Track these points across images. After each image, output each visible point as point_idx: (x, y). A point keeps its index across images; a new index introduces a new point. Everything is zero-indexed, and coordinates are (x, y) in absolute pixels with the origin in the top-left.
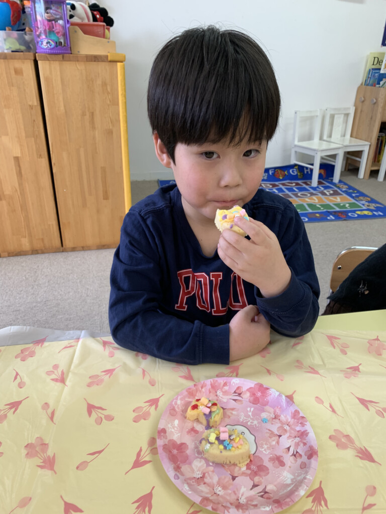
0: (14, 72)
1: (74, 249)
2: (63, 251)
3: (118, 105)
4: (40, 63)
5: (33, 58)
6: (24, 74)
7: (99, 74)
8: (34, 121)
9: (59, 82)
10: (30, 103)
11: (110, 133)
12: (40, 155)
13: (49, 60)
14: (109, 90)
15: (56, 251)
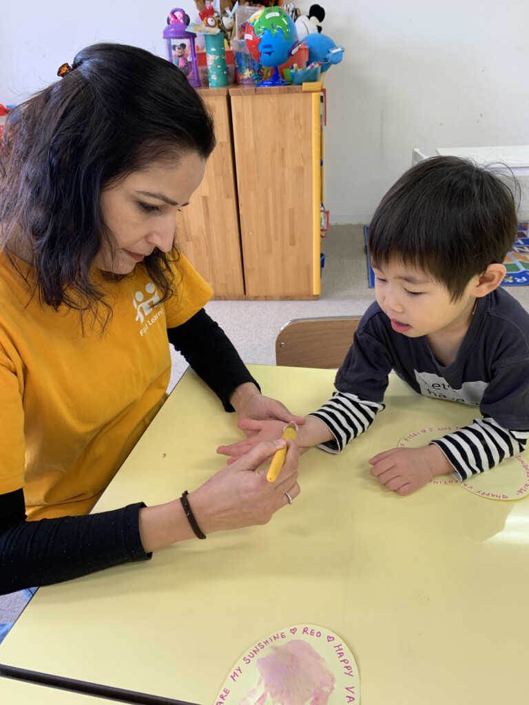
1: (256, 298)
2: (245, 300)
3: (311, 139)
4: (233, 98)
5: (226, 94)
7: (291, 106)
8: (224, 159)
9: (250, 117)
11: (300, 171)
12: (228, 195)
13: (241, 95)
14: (302, 123)
15: (239, 298)
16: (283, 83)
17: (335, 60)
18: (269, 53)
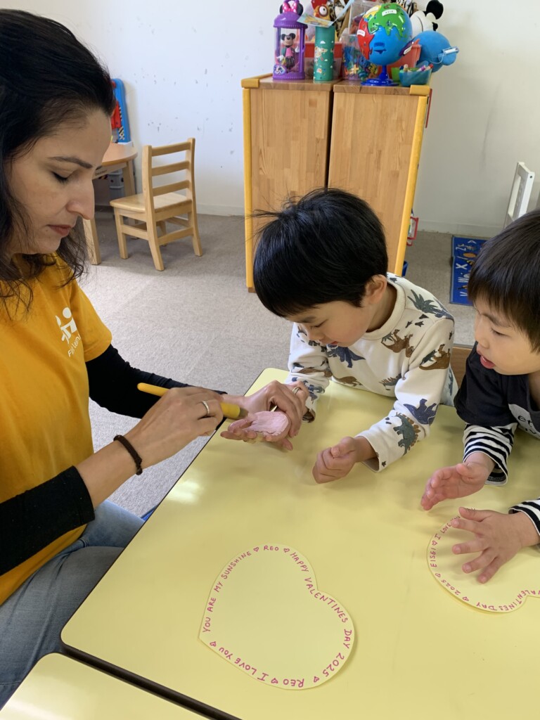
0: (308, 104)
3: (411, 144)
4: (336, 95)
5: (329, 90)
6: (318, 106)
7: (395, 109)
8: (318, 155)
9: (352, 116)
10: (318, 136)
11: (395, 175)
13: (345, 92)
14: (404, 126)
16: (390, 84)
17: (447, 60)
18: (380, 52)
